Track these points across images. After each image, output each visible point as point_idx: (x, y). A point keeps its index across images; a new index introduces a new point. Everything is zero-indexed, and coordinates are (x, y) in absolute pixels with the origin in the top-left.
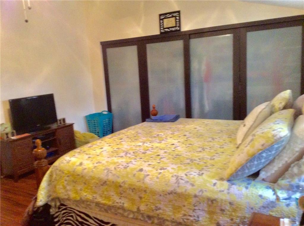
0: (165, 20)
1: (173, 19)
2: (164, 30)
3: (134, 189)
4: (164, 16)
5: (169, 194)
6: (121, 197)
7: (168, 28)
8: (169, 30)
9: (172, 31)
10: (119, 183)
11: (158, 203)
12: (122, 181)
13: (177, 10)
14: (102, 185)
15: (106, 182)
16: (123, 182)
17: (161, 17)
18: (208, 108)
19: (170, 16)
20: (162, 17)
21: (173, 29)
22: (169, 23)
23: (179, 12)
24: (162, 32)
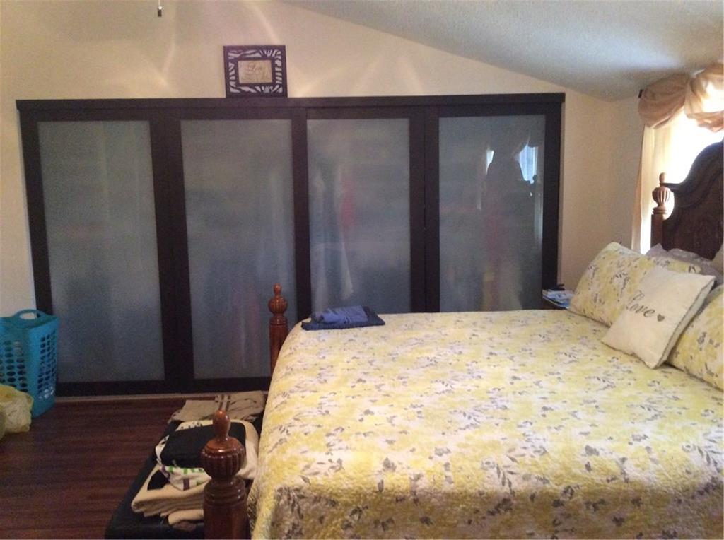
0: (241, 63)
1: (266, 65)
2: (240, 89)
3: (602, 502)
4: (238, 53)
5: (701, 493)
6: (557, 532)
7: (252, 86)
8: (252, 91)
9: (261, 94)
10: (551, 496)
11: (669, 523)
12: (561, 488)
13: (276, 41)
14: (492, 513)
15: (505, 501)
16: (565, 492)
17: (230, 54)
18: (351, 286)
19: (258, 55)
20: (232, 55)
21: (267, 90)
22: (254, 73)
23: (282, 49)
24: (233, 93)
